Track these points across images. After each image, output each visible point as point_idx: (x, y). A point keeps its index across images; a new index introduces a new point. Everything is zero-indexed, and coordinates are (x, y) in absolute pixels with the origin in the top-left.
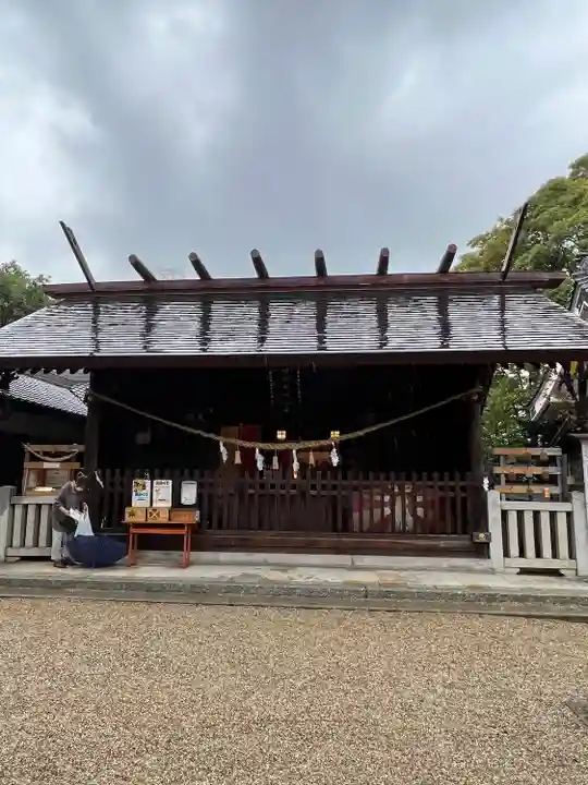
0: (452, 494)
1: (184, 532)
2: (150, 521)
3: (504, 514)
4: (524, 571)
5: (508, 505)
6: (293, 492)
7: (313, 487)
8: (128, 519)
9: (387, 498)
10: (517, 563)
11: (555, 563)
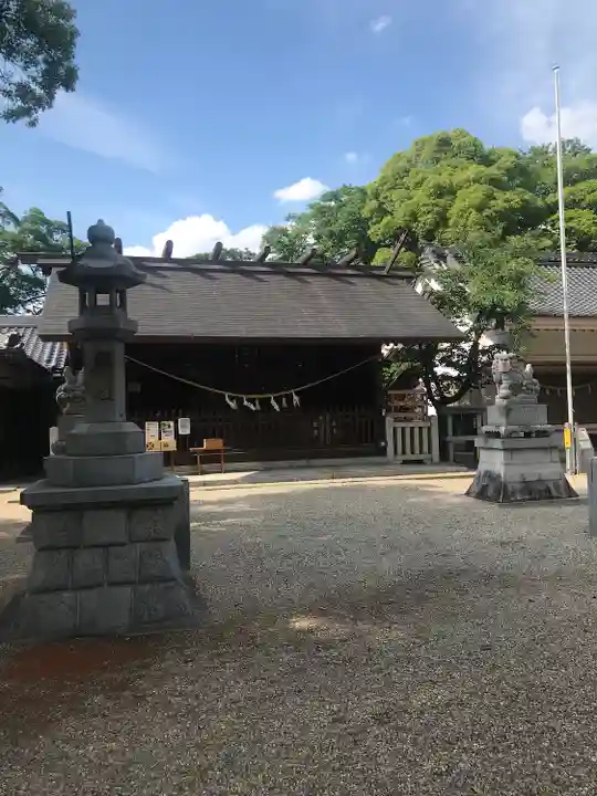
3: (395, 429)
4: (406, 463)
5: (397, 425)
10: (401, 458)
11: (422, 457)
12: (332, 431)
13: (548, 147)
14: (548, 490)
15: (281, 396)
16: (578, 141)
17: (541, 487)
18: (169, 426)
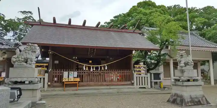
0: (124, 74)
1: (77, 83)
2: (69, 81)
3: (137, 77)
4: (140, 88)
5: (137, 76)
6: (98, 74)
7: (102, 73)
8: (63, 81)
9: (112, 75)
10: (139, 86)
11: (145, 86)
12: (117, 78)
13: (172, 6)
14: (199, 101)
15: (102, 66)
16: (179, 5)
17: (196, 100)
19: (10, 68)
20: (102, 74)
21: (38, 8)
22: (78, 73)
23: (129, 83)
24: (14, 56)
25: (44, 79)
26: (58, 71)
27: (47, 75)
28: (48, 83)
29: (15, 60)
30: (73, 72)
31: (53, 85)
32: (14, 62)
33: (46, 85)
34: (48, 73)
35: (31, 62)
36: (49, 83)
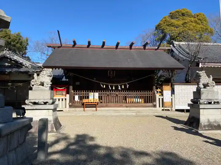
4: (163, 110)
5: (160, 97)
10: (161, 108)
14: (219, 126)
18: (92, 94)
19: (29, 91)
20: (119, 95)
21: (58, 31)
22: (99, 94)
23: (151, 104)
24: (33, 80)
25: (66, 99)
26: (79, 92)
27: (68, 95)
28: (69, 104)
29: (33, 84)
30: (93, 93)
31: (74, 106)
32: (33, 85)
33: (68, 106)
34: (69, 94)
35: (47, 85)
36: (71, 104)
